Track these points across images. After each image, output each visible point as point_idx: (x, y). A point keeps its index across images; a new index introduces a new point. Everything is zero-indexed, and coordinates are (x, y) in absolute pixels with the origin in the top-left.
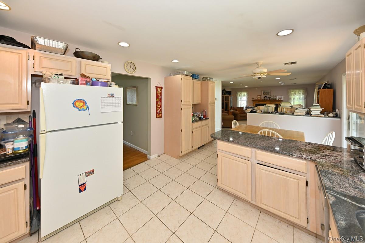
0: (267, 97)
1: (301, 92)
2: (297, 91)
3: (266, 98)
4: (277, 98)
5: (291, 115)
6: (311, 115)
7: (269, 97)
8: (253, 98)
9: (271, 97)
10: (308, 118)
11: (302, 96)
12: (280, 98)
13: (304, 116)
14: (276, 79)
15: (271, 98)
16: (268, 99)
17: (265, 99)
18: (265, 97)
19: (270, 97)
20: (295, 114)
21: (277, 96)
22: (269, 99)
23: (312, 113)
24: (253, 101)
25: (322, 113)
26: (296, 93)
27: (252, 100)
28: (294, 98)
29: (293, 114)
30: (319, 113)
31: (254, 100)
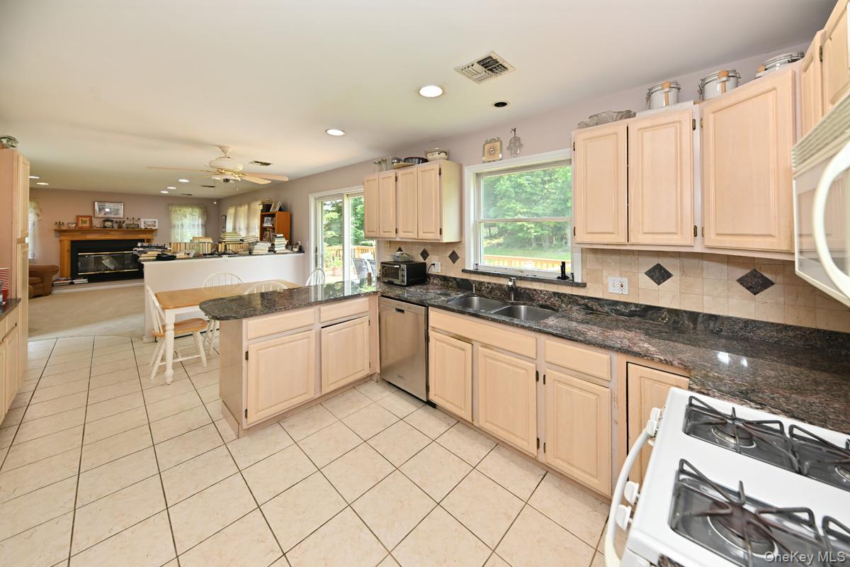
0: (112, 221)
1: (197, 212)
2: (188, 210)
3: (108, 224)
4: (142, 223)
5: (248, 255)
6: (275, 252)
7: (118, 220)
8: (60, 224)
9: (124, 222)
10: (273, 256)
11: (198, 221)
12: (149, 223)
13: (266, 254)
14: (180, 180)
15: (124, 225)
16: (116, 226)
17: (105, 227)
18: (105, 221)
19: (122, 220)
20: (255, 252)
21: (142, 220)
22: (120, 227)
23: (276, 249)
24: (60, 232)
25: (287, 247)
26: (188, 215)
27: (55, 230)
28: (182, 225)
29: (250, 254)
30: (284, 248)
31: (64, 228)
